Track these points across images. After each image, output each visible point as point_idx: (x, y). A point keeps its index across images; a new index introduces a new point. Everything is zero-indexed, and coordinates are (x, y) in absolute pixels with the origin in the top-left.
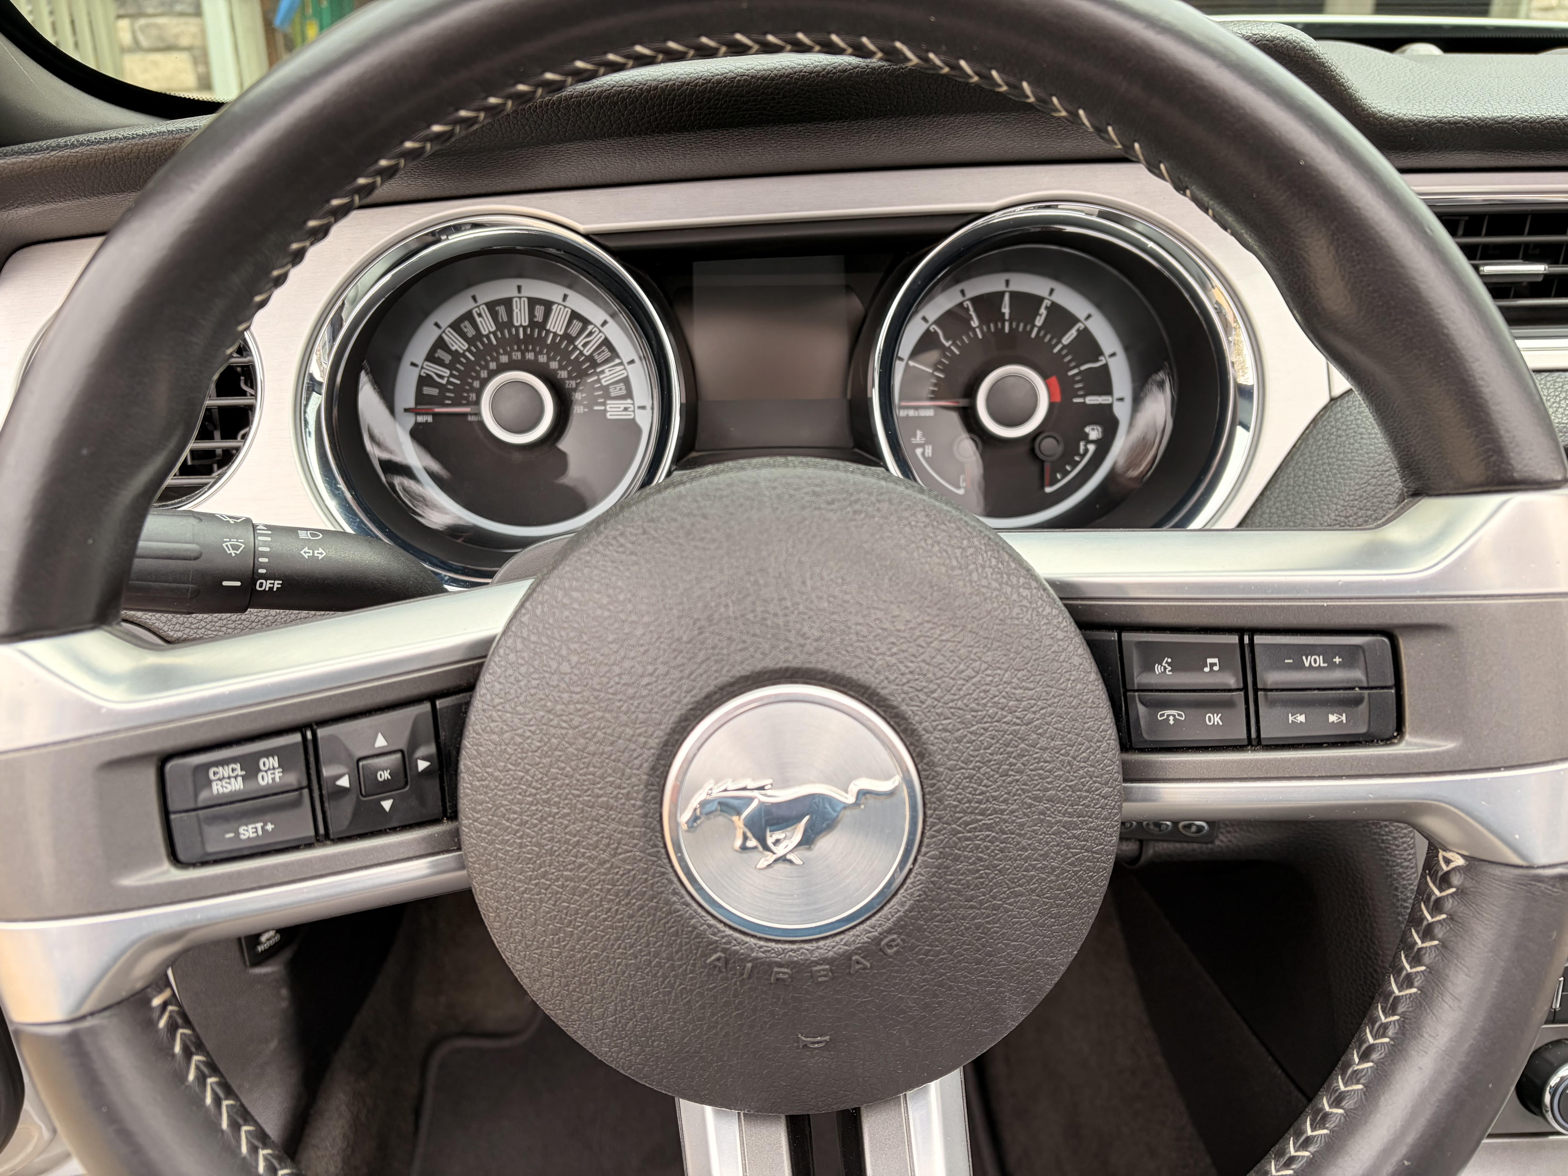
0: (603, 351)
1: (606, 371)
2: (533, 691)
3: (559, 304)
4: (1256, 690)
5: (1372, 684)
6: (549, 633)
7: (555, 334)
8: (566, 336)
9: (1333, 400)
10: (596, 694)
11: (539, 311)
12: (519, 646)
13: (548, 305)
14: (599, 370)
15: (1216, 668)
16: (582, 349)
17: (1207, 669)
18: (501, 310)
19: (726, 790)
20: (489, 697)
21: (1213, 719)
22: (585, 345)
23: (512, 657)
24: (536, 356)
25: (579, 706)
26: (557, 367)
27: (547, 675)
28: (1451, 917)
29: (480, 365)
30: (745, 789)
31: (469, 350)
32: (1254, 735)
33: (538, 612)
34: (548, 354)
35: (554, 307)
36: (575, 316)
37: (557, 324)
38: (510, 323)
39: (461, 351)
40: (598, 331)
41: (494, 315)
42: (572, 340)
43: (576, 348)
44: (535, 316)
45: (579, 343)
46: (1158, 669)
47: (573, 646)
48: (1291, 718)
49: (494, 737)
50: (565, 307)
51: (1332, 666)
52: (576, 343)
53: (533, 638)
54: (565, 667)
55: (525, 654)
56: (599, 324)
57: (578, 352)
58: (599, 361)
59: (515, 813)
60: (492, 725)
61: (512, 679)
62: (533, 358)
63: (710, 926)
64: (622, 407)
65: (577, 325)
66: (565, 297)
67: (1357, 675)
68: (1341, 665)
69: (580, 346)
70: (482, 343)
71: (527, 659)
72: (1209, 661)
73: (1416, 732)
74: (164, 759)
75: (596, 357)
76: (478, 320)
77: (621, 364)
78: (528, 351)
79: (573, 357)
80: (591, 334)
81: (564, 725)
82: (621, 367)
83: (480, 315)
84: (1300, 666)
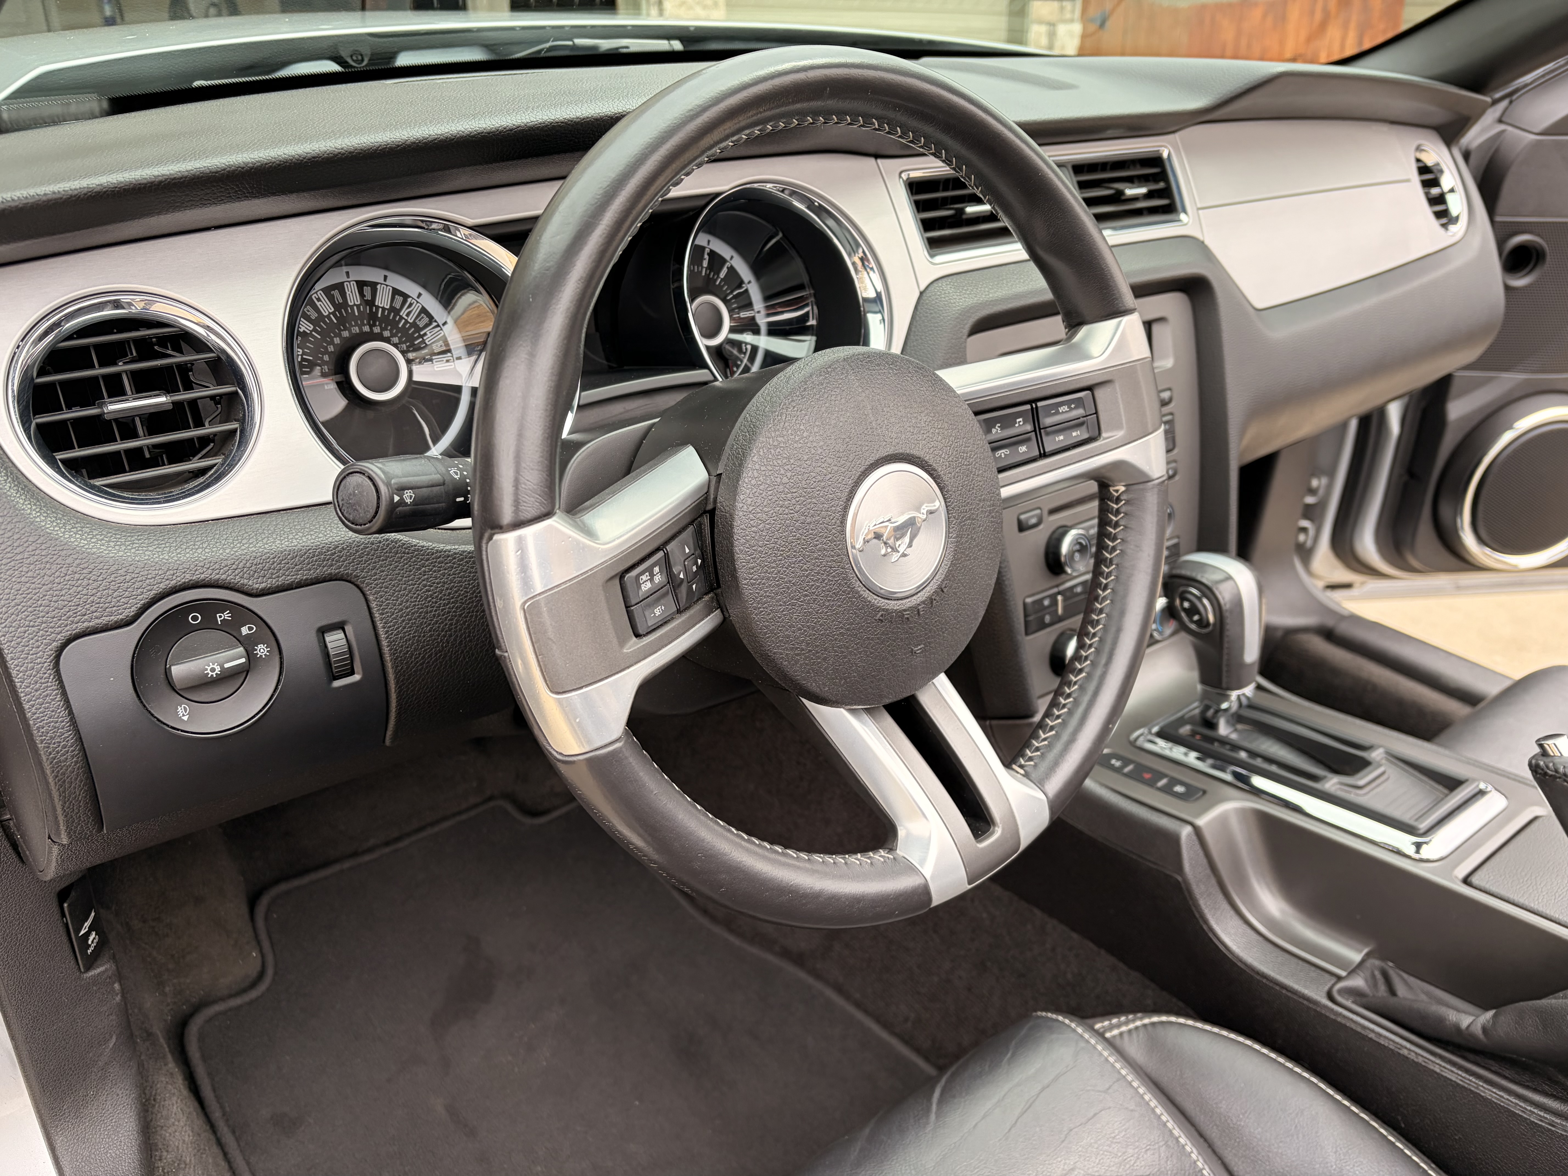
0: (423, 318)
1: (428, 333)
2: (770, 498)
3: (381, 284)
4: (1040, 429)
5: (1088, 414)
6: (771, 463)
7: (384, 309)
8: (392, 309)
9: (921, 293)
10: (805, 490)
11: (367, 291)
12: (756, 475)
13: (373, 285)
14: (422, 333)
15: (1021, 423)
16: (406, 318)
17: (1017, 425)
18: (336, 293)
19: (875, 525)
20: (745, 507)
21: (1023, 449)
22: (408, 315)
23: (753, 482)
24: (371, 328)
25: (797, 499)
26: (389, 335)
27: (776, 487)
28: (1126, 514)
29: (326, 342)
30: (883, 522)
31: (314, 330)
32: (1042, 452)
33: (761, 453)
34: (380, 325)
35: (378, 287)
36: (396, 292)
37: (383, 300)
38: (345, 304)
39: (309, 332)
40: (415, 302)
41: (331, 299)
42: (397, 312)
43: (401, 318)
44: (365, 296)
45: (403, 313)
46: (994, 431)
47: (786, 468)
48: (1057, 439)
49: (753, 529)
50: (387, 286)
51: (1071, 409)
52: (401, 314)
53: (763, 468)
54: (785, 480)
55: (761, 478)
56: (415, 296)
57: (403, 321)
58: (421, 326)
59: (773, 568)
60: (751, 522)
61: (757, 494)
62: (369, 330)
63: (875, 599)
64: (445, 359)
65: (399, 299)
66: (385, 278)
67: (1080, 412)
68: (1075, 408)
69: (404, 316)
70: (325, 323)
71: (762, 480)
72: (1018, 420)
73: (1106, 431)
74: (622, 575)
75: (418, 323)
76: (318, 304)
77: (438, 326)
78: (364, 325)
79: (400, 326)
80: (411, 305)
81: (792, 512)
82: (439, 328)
83: (319, 300)
84: (1057, 413)
